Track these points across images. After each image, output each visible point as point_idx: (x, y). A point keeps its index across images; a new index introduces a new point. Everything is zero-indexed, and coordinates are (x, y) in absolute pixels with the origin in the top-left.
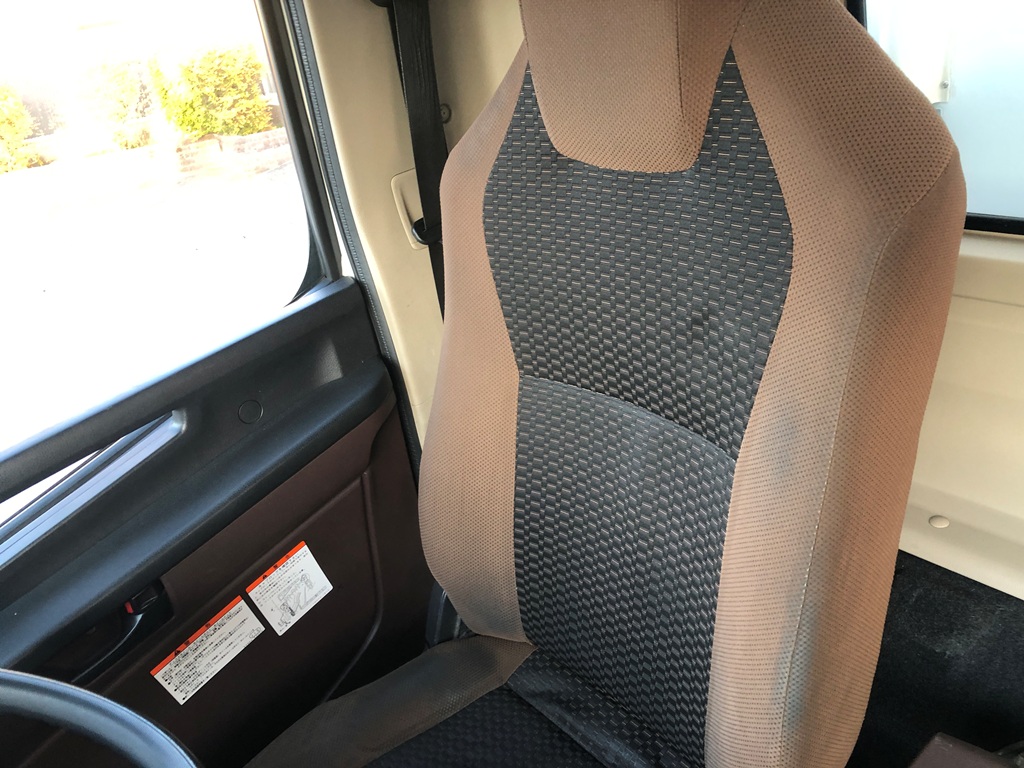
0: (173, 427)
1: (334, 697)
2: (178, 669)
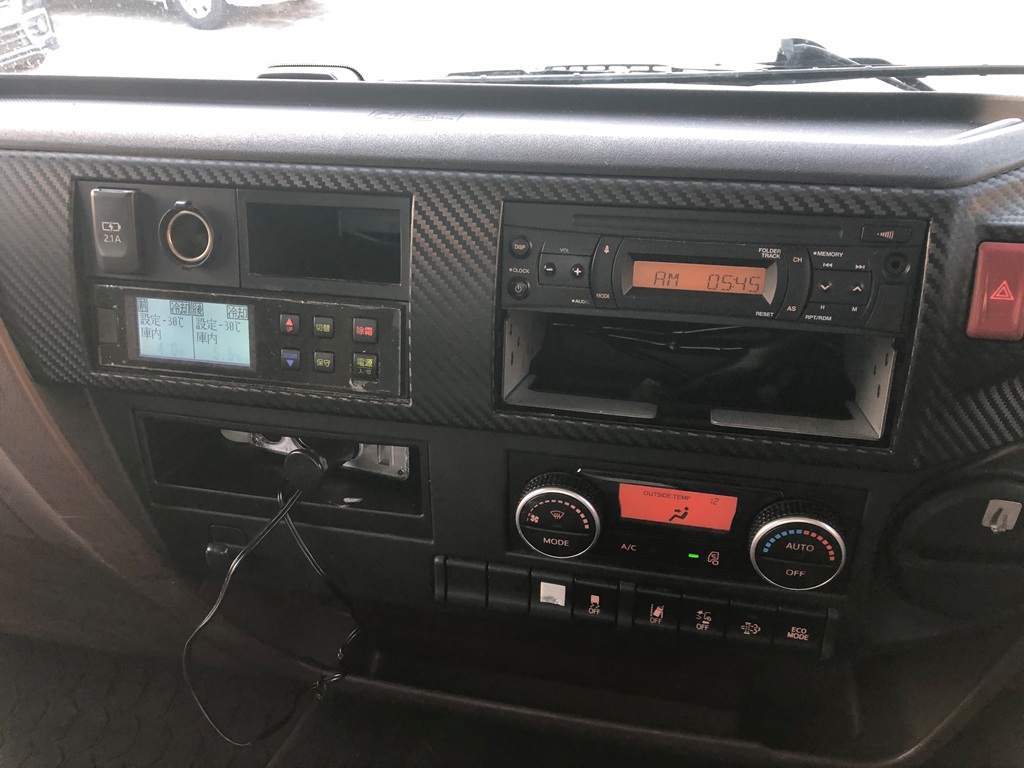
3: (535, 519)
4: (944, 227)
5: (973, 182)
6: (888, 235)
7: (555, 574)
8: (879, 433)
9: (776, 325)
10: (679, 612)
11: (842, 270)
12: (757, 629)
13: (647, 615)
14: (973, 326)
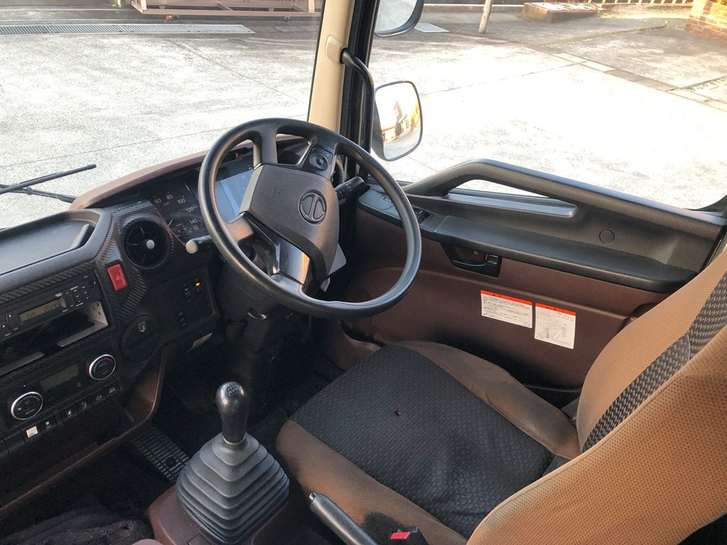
0: (570, 213)
1: (532, 390)
2: (490, 301)
3: (20, 409)
4: (97, 269)
5: (95, 257)
6: (86, 277)
7: (29, 426)
8: (107, 324)
9: (70, 312)
10: (76, 407)
11: (79, 290)
12: (101, 397)
13: (67, 415)
14: (116, 289)
